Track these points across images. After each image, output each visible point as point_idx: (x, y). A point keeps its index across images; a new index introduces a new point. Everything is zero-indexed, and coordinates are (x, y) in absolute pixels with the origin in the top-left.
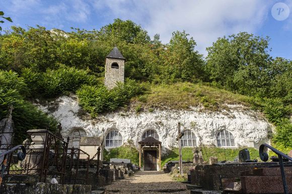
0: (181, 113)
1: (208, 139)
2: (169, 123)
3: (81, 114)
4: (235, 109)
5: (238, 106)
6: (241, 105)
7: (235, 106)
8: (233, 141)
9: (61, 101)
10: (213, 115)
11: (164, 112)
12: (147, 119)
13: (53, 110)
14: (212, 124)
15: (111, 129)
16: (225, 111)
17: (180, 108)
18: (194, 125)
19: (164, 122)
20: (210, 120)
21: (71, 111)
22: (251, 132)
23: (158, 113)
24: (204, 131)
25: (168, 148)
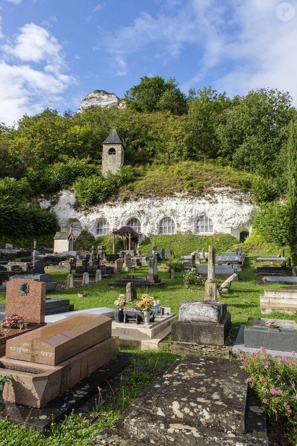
0: (165, 199)
1: (186, 226)
2: (151, 211)
3: (76, 206)
4: (221, 192)
5: (226, 188)
6: (229, 188)
7: (221, 189)
8: (211, 227)
9: (61, 195)
10: (194, 201)
11: (148, 200)
12: (131, 208)
13: (54, 203)
14: (191, 211)
15: (100, 219)
16: (209, 195)
17: (165, 195)
18: (173, 212)
19: (146, 210)
20: (190, 206)
21: (69, 203)
22: (231, 218)
23: (142, 201)
24: (182, 218)
25: (147, 235)
